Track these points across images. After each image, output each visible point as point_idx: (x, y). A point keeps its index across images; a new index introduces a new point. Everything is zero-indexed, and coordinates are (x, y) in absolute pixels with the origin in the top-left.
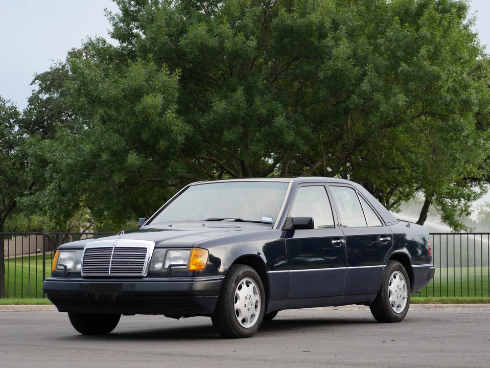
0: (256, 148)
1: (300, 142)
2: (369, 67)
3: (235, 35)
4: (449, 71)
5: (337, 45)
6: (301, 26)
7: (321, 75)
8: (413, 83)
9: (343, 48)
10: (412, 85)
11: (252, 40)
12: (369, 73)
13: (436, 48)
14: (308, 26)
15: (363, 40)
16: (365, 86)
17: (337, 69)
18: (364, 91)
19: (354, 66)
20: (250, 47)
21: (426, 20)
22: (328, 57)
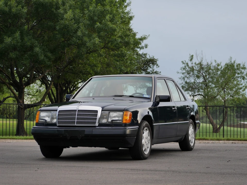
0: (25, 62)
1: (46, 60)
2: (81, 24)
3: (17, 6)
4: (120, 27)
5: (66, 13)
6: (47, 3)
7: (58, 28)
8: (103, 33)
9: (69, 14)
10: (102, 34)
11: (25, 9)
12: (81, 27)
13: (113, 16)
14: (50, 3)
15: (77, 11)
16: (79, 33)
17: (66, 24)
18: (79, 36)
19: (74, 24)
20: (24, 12)
21: (108, 2)
22: (60, 18)
